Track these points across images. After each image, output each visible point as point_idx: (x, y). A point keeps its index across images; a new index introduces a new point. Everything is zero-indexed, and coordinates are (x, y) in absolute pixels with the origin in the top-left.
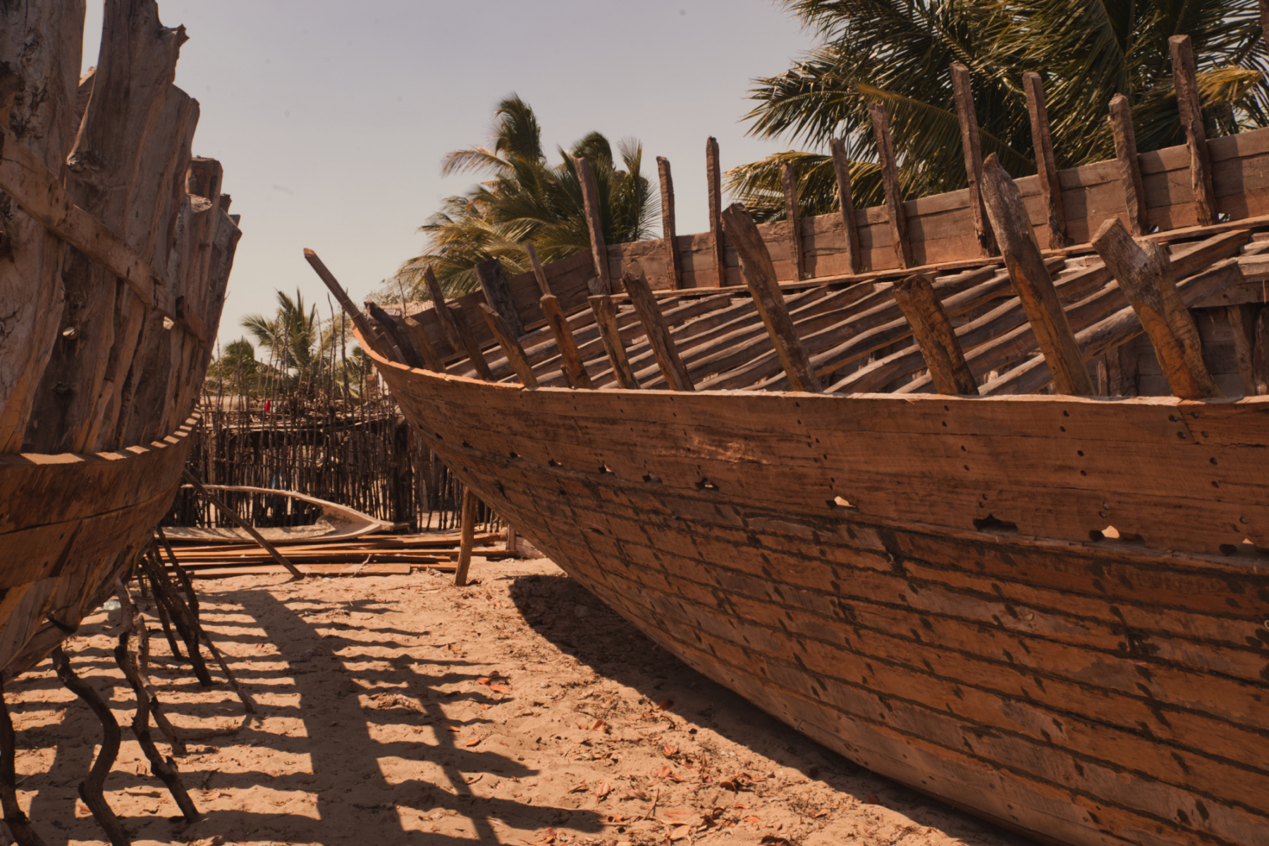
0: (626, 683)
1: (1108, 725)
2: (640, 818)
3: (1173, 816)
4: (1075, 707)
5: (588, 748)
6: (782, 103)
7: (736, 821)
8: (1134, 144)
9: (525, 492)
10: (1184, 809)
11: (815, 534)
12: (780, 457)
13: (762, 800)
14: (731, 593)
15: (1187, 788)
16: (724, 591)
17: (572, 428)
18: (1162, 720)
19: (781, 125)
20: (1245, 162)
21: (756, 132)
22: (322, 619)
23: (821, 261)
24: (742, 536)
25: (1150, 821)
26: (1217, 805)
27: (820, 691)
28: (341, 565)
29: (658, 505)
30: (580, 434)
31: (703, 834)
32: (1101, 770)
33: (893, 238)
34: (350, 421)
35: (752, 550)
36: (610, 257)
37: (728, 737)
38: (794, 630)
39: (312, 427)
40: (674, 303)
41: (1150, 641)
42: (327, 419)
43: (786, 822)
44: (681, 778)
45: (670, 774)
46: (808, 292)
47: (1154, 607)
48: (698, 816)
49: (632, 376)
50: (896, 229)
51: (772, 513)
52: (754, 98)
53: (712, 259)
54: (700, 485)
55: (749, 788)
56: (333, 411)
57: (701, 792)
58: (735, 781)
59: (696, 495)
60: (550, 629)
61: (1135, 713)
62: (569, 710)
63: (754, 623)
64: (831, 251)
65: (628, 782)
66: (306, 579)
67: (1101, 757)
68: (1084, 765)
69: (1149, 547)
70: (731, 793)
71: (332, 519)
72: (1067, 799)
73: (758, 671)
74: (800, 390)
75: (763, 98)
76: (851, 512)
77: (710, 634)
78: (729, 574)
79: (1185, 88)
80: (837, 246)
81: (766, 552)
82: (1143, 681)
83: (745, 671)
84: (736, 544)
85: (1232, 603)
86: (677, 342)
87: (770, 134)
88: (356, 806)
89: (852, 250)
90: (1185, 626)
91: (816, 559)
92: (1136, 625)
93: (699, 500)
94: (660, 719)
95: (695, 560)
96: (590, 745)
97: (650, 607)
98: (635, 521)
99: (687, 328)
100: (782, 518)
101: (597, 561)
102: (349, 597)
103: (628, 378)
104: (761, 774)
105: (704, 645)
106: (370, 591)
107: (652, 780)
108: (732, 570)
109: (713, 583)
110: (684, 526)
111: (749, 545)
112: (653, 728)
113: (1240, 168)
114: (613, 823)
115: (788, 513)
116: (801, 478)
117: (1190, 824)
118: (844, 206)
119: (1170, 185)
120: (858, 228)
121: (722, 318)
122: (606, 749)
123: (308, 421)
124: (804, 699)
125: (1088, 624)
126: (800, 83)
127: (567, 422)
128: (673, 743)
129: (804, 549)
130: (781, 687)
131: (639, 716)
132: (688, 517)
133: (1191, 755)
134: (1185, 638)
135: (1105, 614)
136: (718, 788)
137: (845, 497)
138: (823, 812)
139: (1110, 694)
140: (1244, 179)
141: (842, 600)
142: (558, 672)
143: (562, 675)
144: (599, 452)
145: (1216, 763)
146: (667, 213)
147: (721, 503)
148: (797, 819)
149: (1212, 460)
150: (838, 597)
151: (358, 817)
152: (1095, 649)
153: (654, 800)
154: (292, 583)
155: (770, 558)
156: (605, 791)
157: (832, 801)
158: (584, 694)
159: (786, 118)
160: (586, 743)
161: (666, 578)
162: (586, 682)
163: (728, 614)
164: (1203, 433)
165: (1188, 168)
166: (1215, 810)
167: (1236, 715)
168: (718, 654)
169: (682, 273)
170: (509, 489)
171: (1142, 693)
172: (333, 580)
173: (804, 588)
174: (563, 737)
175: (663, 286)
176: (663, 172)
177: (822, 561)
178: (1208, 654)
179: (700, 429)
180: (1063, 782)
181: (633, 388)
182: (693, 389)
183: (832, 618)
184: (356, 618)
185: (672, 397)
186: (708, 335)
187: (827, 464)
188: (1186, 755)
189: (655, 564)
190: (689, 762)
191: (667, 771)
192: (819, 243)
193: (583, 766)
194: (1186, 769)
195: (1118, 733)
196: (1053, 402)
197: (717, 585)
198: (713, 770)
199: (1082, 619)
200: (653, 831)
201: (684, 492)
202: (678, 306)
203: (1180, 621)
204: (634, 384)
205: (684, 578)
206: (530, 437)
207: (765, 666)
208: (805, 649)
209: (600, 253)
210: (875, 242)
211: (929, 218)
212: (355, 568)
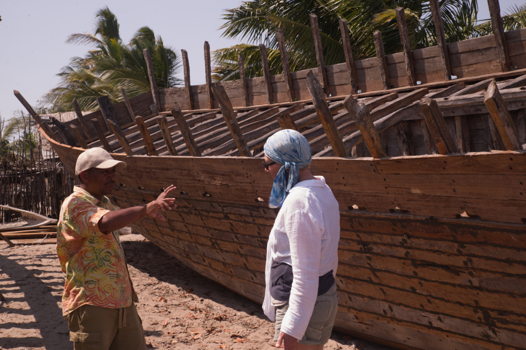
0: (172, 283)
1: (359, 280)
2: (181, 333)
3: (382, 312)
4: (347, 274)
5: (157, 308)
6: (237, 21)
7: (221, 331)
8: (384, 51)
9: (126, 201)
10: (385, 309)
11: (250, 213)
12: (236, 182)
13: (231, 324)
14: (217, 240)
15: (386, 301)
16: (215, 239)
17: (149, 172)
18: (376, 276)
19: (237, 32)
20: (426, 60)
21: (226, 35)
22: (28, 262)
23: (255, 98)
24: (222, 215)
25: (374, 315)
26: (395, 306)
27: (254, 278)
28: (33, 240)
29: (187, 204)
30: (152, 175)
31: (207, 336)
32: (357, 298)
33: (286, 89)
34: (34, 172)
35: (226, 221)
36: (160, 95)
37: (217, 302)
38: (243, 253)
39: (14, 175)
40: (190, 116)
41: (370, 246)
42: (22, 170)
43: (241, 330)
44: (198, 317)
45: (193, 316)
46: (250, 112)
47: (370, 233)
48: (205, 331)
49: (175, 150)
50: (288, 85)
51: (234, 205)
52: (224, 18)
53: (207, 96)
54: (204, 195)
55: (226, 319)
56: (25, 167)
57: (206, 322)
58: (220, 317)
59: (203, 199)
60: (136, 263)
61: (366, 274)
62: (148, 295)
63: (227, 252)
64: (260, 93)
65: (175, 320)
66: (16, 247)
67: (357, 293)
68: (352, 296)
69: (367, 211)
70: (219, 322)
71: (26, 218)
72: (347, 311)
73: (229, 272)
74: (244, 156)
75: (229, 19)
76: (264, 203)
77: (209, 258)
78: (217, 231)
79: (402, 29)
80: (263, 91)
81: (231, 221)
82: (369, 262)
83: (224, 272)
84: (219, 219)
85: (394, 230)
86: (193, 134)
87: (232, 36)
88: (59, 333)
89: (269, 93)
90: (381, 239)
91: (251, 223)
92: (365, 240)
93: (204, 201)
94: (188, 297)
95: (202, 226)
96: (158, 307)
97: (183, 248)
98: (177, 211)
99: (196, 128)
100: (238, 207)
101: (159, 230)
102: (39, 253)
103: (174, 151)
104: (231, 315)
105: (206, 263)
106: (49, 250)
107: (185, 319)
108: (218, 230)
109: (210, 236)
110: (198, 213)
111: (224, 219)
112: (185, 300)
113: (424, 62)
114: (170, 335)
115: (240, 205)
116: (244, 190)
117: (387, 314)
118: (266, 74)
119: (398, 68)
120: (272, 83)
121: (212, 123)
122: (165, 308)
123: (12, 172)
124: (248, 282)
125: (350, 241)
126: (246, 12)
127: (147, 170)
128: (194, 305)
129: (246, 219)
130: (239, 278)
131: (179, 296)
132: (199, 208)
133: (386, 288)
134: (381, 244)
135: (355, 237)
136: (213, 320)
137: (262, 198)
138: (256, 326)
139: (358, 268)
140: (426, 67)
141: (262, 239)
142: (142, 280)
143: (144, 281)
144: (161, 182)
145: (393, 290)
146: (186, 75)
147: (213, 202)
148: (245, 329)
149: (385, 179)
150: (260, 238)
151: (60, 338)
152: (352, 251)
153: (186, 326)
154: (9, 249)
155: (233, 224)
156: (166, 324)
157: (259, 322)
158: (154, 288)
159: (239, 29)
160: (156, 306)
161: (190, 235)
162: (155, 284)
163: (216, 249)
164: (381, 170)
165: (404, 62)
166: (395, 308)
167: (398, 271)
168: (212, 266)
169: (193, 102)
170: (119, 200)
171: (368, 266)
172: (29, 246)
173: (247, 235)
174: (146, 304)
175: (185, 108)
176: (184, 57)
177: (254, 224)
178: (388, 249)
179: (204, 172)
180: (345, 305)
181: (176, 155)
182: (201, 156)
183: (258, 247)
184: (45, 261)
185: (192, 159)
186: (206, 131)
187: (254, 185)
188: (384, 288)
189: (185, 229)
190: (201, 311)
191: (192, 315)
192: (255, 90)
193: (156, 315)
194: (384, 293)
195: (362, 282)
196: (333, 160)
197: (211, 237)
198: (211, 314)
199: (347, 239)
200: (187, 336)
201: (197, 198)
202: (192, 117)
203: (379, 238)
204: (176, 153)
205: (198, 235)
206: (130, 177)
207: (232, 269)
208: (247, 261)
209: (155, 93)
210: (279, 90)
211: (302, 80)
212: (40, 241)
